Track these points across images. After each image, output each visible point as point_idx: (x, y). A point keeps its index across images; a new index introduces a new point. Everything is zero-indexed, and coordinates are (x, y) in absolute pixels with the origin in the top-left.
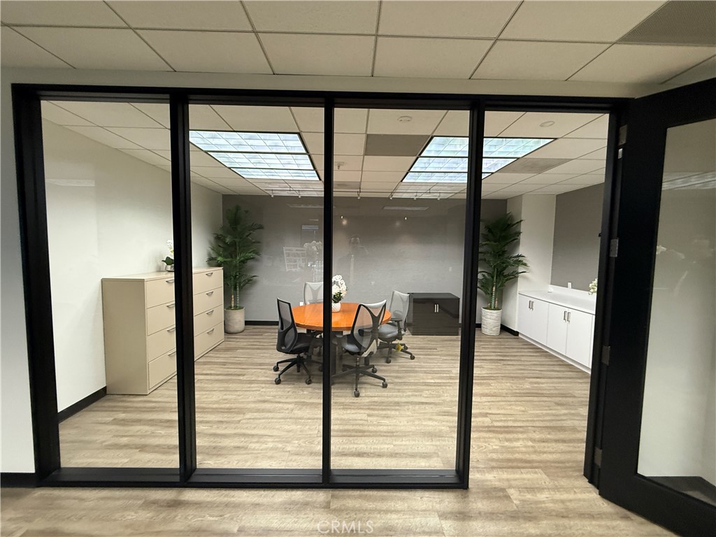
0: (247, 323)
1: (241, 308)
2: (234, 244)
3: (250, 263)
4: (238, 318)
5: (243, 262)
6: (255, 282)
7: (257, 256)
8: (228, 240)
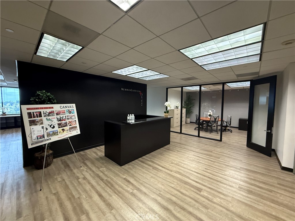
0: (190, 122)
1: (189, 118)
2: (188, 103)
3: (192, 108)
4: (189, 120)
5: (190, 107)
6: (193, 113)
7: (193, 106)
8: (187, 103)
